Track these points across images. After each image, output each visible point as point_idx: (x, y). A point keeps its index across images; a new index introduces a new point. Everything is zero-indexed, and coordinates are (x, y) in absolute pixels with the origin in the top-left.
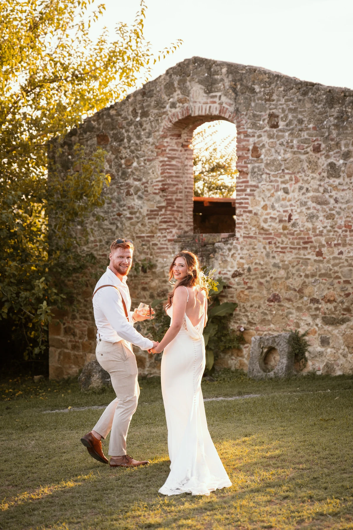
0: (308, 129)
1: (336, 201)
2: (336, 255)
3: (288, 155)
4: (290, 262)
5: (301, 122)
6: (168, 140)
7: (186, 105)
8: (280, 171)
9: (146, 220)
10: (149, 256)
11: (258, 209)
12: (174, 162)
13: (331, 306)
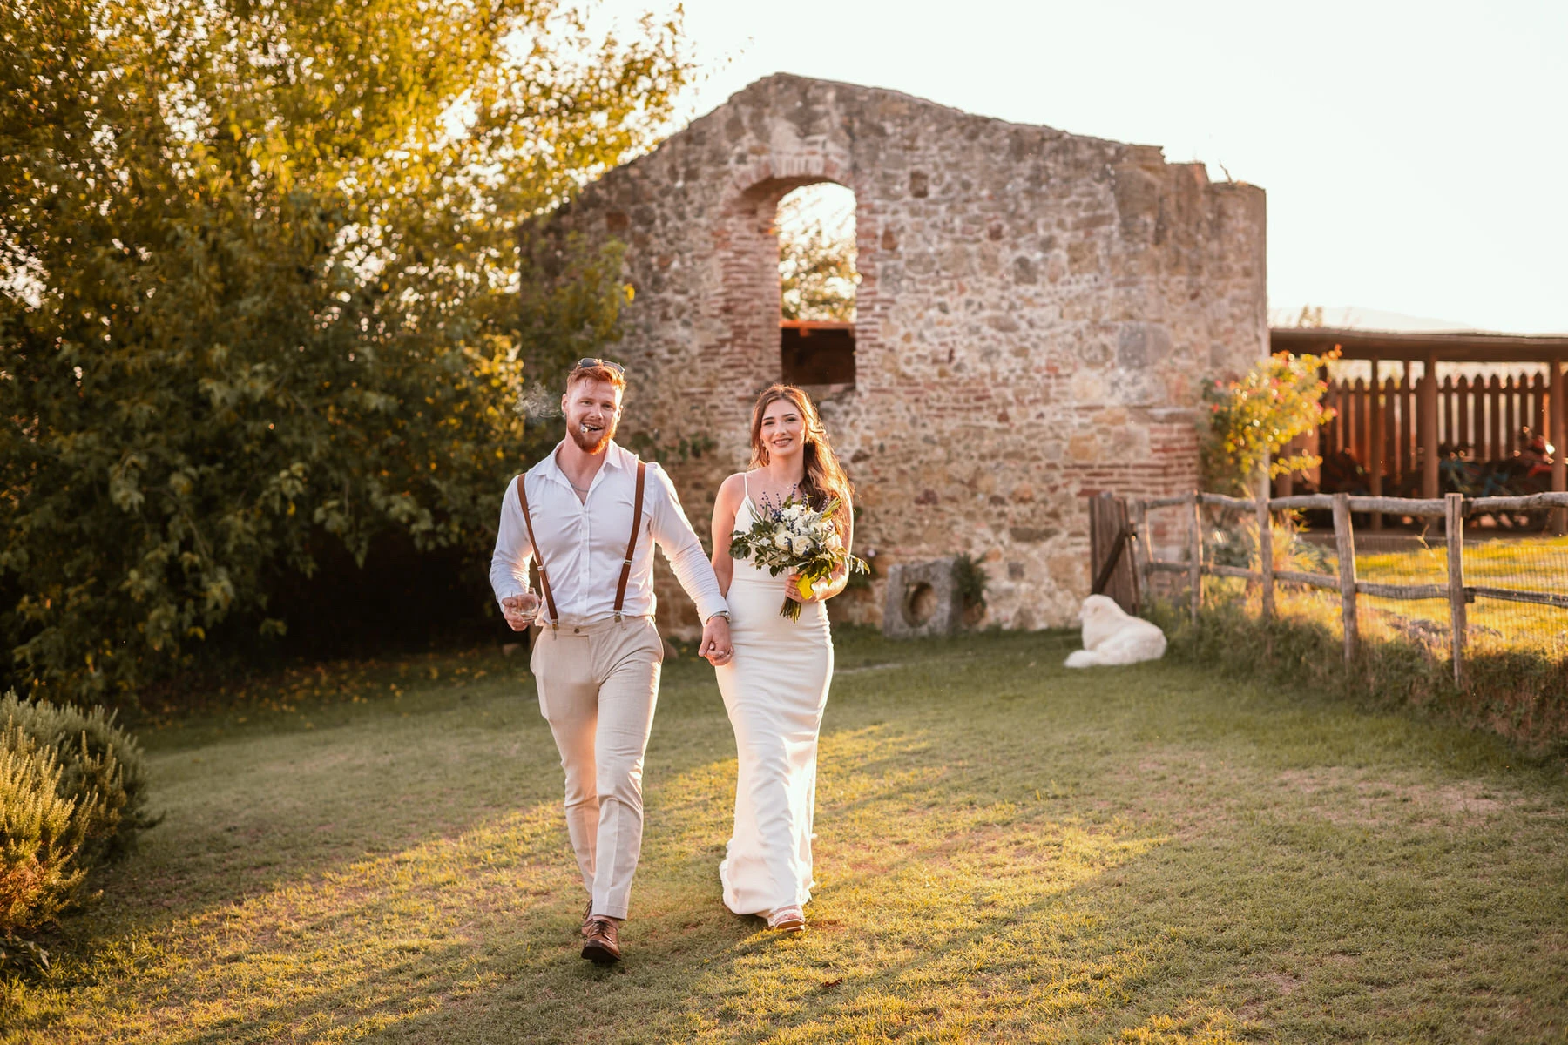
0: (979, 199)
1: (1031, 324)
2: (1032, 418)
3: (947, 246)
4: (953, 434)
5: (966, 186)
6: (733, 220)
7: (764, 158)
8: (932, 274)
9: (698, 364)
10: (705, 428)
11: (895, 340)
12: (745, 260)
13: (1024, 509)
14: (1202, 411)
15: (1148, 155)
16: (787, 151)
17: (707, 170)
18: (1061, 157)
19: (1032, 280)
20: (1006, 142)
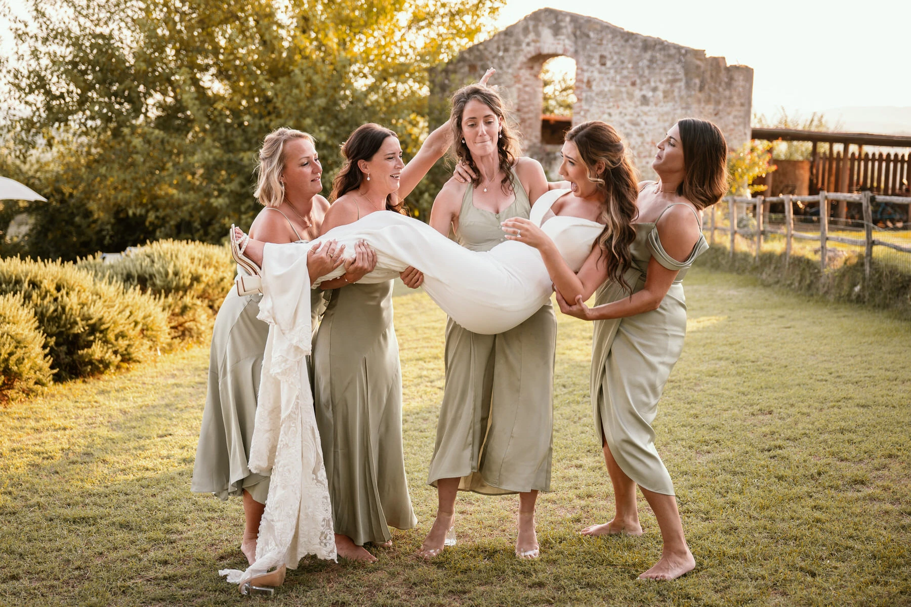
0: (627, 68)
1: (646, 123)
2: (644, 163)
3: (613, 88)
5: (623, 62)
6: (523, 71)
7: (538, 45)
8: (606, 100)
12: (527, 89)
15: (699, 54)
16: (548, 42)
17: (513, 48)
18: (663, 52)
19: (647, 104)
20: (640, 44)
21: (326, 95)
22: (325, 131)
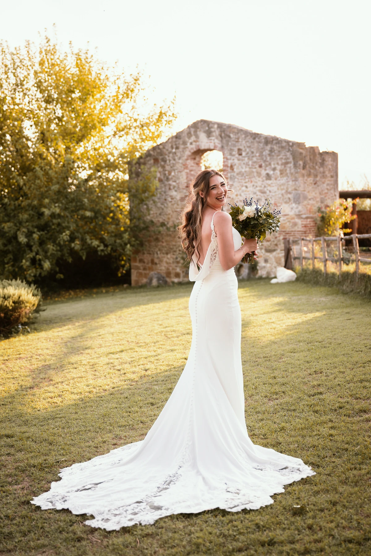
0: (256, 156)
1: (270, 192)
3: (247, 169)
5: (253, 152)
6: (189, 161)
7: (198, 143)
8: (244, 177)
9: (179, 203)
11: (233, 196)
12: (192, 173)
13: (268, 243)
14: (318, 216)
15: (301, 145)
16: (204, 142)
17: (182, 147)
18: (278, 145)
19: (270, 179)
20: (263, 140)
21: (58, 183)
22: (59, 206)
